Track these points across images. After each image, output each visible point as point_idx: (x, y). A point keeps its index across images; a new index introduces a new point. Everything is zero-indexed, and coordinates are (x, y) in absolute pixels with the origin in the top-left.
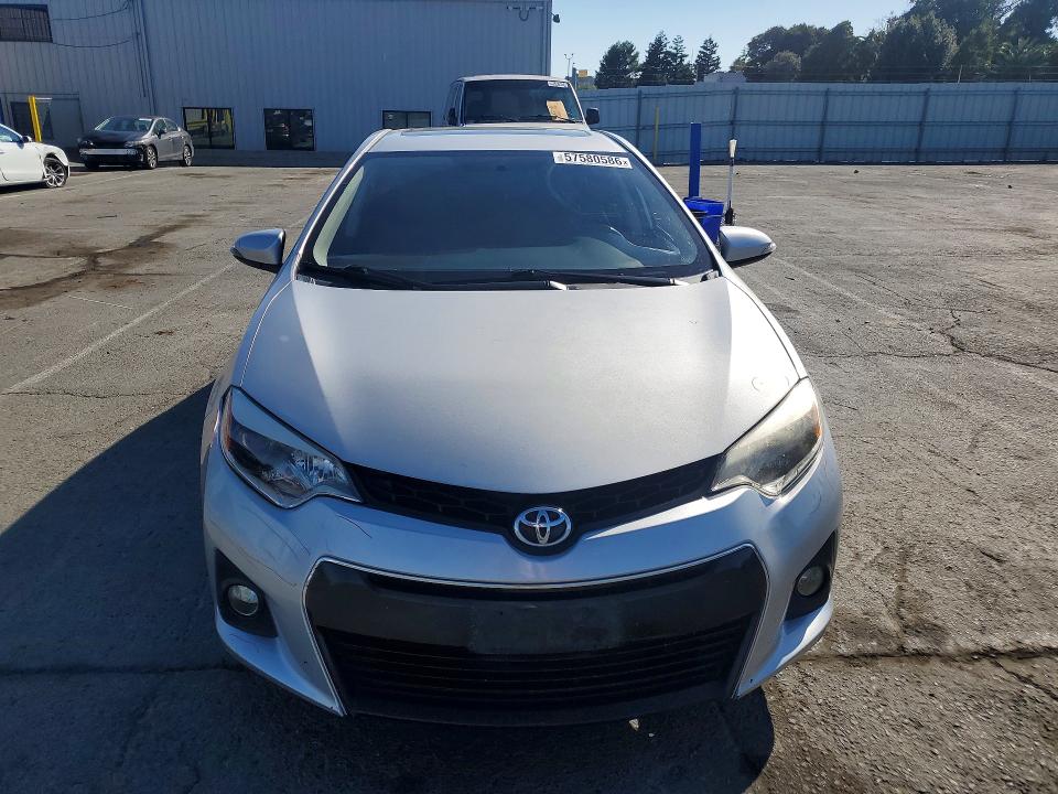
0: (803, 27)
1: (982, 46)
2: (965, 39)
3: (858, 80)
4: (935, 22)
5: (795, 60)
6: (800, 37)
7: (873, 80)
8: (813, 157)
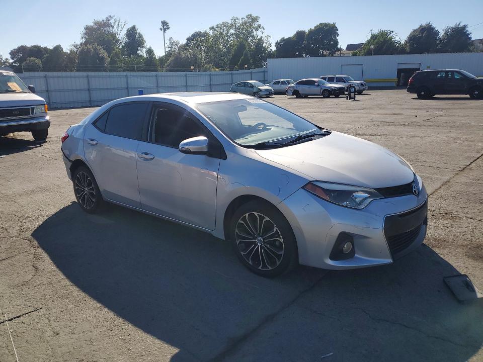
0: (36, 46)
1: (119, 58)
2: (111, 55)
3: (71, 71)
4: (98, 47)
5: (38, 62)
6: (37, 51)
7: (78, 71)
8: (88, 104)
